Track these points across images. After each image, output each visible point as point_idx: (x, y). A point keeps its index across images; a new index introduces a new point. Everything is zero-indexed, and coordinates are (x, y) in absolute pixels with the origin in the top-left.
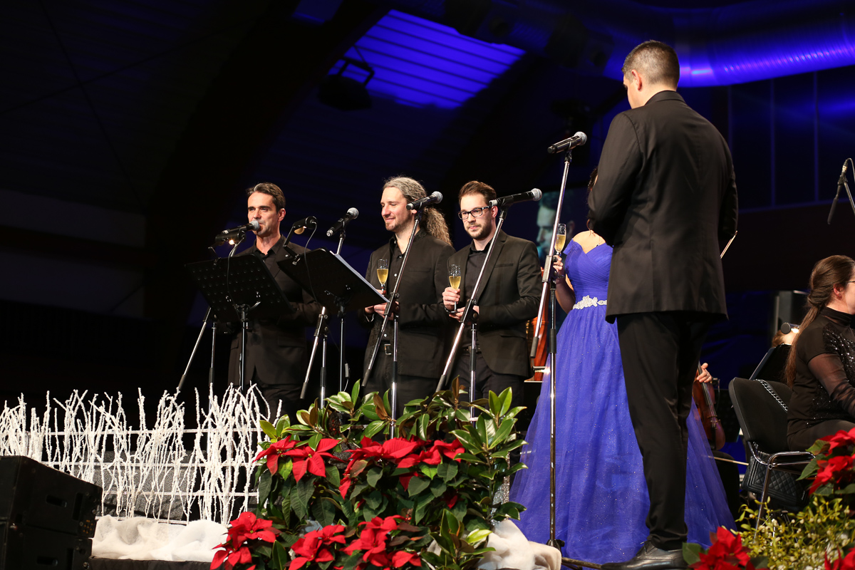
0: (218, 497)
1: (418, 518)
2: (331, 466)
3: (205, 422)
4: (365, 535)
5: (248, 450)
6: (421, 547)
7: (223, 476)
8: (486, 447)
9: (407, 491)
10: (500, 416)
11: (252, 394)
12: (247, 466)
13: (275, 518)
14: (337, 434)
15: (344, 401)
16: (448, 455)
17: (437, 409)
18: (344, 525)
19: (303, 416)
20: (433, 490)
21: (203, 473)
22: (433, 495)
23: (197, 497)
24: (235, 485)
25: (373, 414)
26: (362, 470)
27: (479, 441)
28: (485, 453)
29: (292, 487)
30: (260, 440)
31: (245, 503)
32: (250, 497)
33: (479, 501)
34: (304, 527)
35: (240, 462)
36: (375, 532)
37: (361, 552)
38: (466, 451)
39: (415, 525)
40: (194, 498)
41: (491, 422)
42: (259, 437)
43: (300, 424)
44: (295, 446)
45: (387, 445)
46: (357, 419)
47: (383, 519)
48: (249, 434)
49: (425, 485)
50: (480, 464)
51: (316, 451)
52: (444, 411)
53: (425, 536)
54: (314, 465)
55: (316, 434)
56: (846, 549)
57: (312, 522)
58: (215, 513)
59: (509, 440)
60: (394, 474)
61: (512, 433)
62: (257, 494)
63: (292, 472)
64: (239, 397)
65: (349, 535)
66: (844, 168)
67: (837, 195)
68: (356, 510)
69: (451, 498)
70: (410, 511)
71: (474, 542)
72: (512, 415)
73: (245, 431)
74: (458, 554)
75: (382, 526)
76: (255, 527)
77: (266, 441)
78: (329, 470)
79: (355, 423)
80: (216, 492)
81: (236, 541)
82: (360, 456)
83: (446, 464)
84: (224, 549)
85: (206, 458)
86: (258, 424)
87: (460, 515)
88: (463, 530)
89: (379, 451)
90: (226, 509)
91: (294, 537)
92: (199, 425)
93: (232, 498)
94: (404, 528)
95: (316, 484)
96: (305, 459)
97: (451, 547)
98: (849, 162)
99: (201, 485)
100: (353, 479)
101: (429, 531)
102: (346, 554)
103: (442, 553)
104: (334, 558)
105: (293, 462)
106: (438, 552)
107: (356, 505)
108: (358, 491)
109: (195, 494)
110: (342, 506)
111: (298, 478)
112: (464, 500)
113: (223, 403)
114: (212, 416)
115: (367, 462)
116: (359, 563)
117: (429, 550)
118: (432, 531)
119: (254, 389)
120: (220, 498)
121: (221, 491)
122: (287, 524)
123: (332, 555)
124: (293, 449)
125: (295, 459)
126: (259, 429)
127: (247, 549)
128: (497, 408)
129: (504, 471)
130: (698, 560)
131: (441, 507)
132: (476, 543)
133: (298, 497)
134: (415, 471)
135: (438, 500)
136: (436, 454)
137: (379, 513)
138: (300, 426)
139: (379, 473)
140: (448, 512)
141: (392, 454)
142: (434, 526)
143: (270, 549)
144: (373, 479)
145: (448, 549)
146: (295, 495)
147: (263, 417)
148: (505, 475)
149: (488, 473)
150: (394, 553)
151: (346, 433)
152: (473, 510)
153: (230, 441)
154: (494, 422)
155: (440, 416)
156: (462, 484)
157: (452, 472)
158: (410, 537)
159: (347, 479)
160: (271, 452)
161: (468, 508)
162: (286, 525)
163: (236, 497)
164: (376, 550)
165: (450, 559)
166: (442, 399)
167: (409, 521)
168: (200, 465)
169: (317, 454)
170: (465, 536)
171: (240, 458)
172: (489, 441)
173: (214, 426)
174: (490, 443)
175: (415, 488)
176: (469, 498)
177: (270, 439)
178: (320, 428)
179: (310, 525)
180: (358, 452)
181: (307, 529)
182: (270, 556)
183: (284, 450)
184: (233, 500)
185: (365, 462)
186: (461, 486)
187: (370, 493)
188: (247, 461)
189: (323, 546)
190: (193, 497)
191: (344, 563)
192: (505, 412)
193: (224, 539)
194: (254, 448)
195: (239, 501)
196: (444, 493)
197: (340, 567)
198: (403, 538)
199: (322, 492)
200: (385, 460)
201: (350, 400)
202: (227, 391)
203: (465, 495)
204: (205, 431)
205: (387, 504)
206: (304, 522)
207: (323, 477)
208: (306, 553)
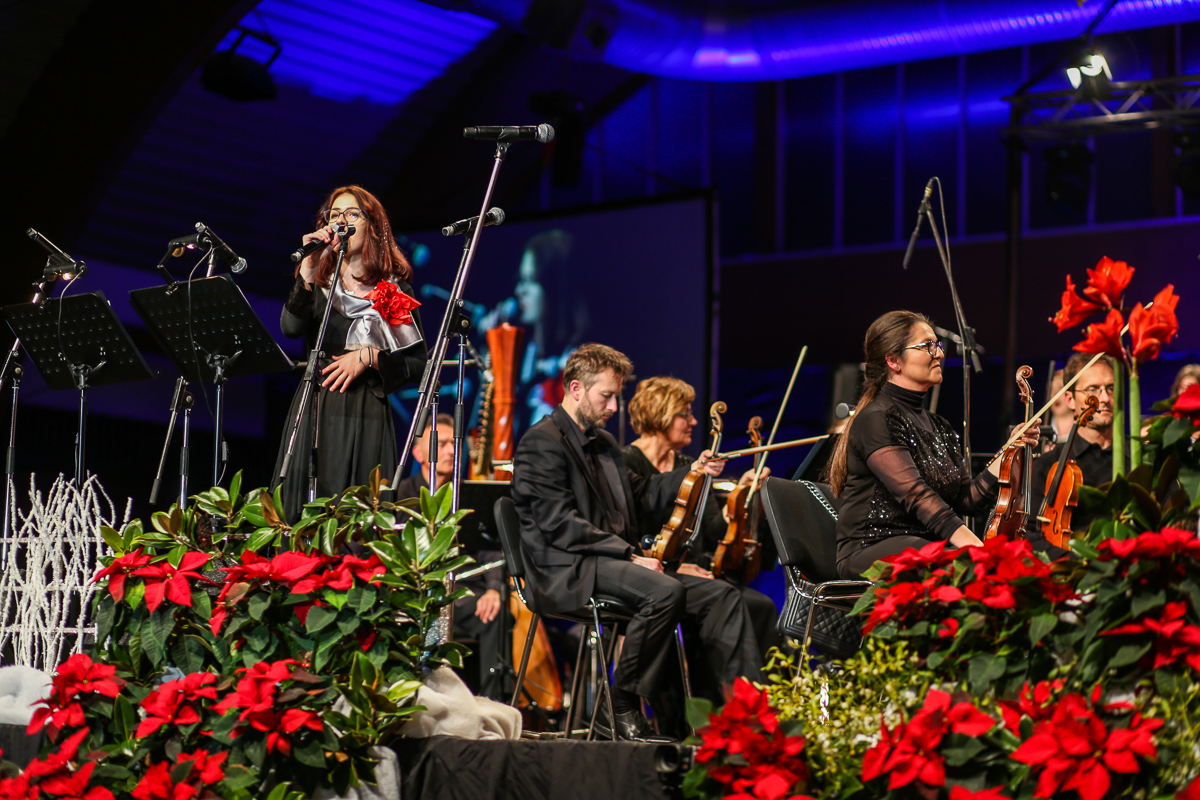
0: (40, 634)
1: (319, 664)
2: (199, 590)
3: (23, 528)
4: (244, 686)
5: (83, 567)
6: (324, 705)
7: (47, 604)
8: (416, 566)
9: (304, 627)
10: (437, 521)
11: (90, 489)
12: (82, 590)
13: (119, 663)
14: (209, 546)
15: (218, 499)
16: (363, 576)
17: (348, 511)
18: (216, 673)
19: (161, 520)
20: (341, 625)
21: (19, 600)
22: (340, 631)
23: (11, 633)
24: (64, 617)
25: (259, 519)
26: (241, 596)
27: (406, 557)
28: (415, 574)
29: (144, 618)
30: (100, 554)
31: (79, 643)
32: (85, 634)
33: (405, 640)
34: (160, 676)
35: (72, 584)
36: (259, 682)
37: (238, 711)
38: (388, 571)
39: (315, 673)
40: (7, 635)
41: (424, 530)
42: (99, 549)
43: (157, 531)
44: (148, 562)
45: (278, 561)
46: (236, 525)
47: (270, 665)
48: (85, 545)
49: (329, 618)
50: (407, 589)
51: (179, 568)
52: (359, 514)
53: (328, 689)
54: (175, 588)
55: (178, 545)
56: (911, 711)
57: (172, 670)
58: (36, 656)
59: (448, 556)
60: (286, 603)
61: (452, 546)
62: (94, 630)
63: (144, 599)
64: (71, 494)
65: (222, 687)
66: (928, 191)
67: (917, 229)
68: (234, 653)
69: (366, 636)
70: (308, 654)
71: (397, 698)
72: (452, 521)
73: (79, 541)
74: (375, 714)
75: (268, 675)
76: (91, 675)
77: (108, 555)
78: (196, 596)
79: (234, 531)
80: (38, 626)
81: (64, 694)
82: (239, 577)
83: (359, 589)
84: (46, 706)
85: (24, 577)
86: (97, 532)
87: (378, 660)
88: (382, 681)
89: (267, 570)
90: (51, 650)
91: (146, 690)
92: (15, 532)
93: (60, 636)
94: (298, 677)
95: (177, 615)
96: (163, 581)
97: (365, 705)
98: (935, 182)
99: (17, 616)
100: (228, 609)
101: (335, 682)
102: (217, 714)
103: (354, 713)
104: (200, 719)
105: (146, 584)
106: (347, 712)
107: (233, 645)
108: (236, 625)
109: (8, 631)
110: (214, 647)
111: (152, 608)
112: (384, 640)
113: (49, 502)
114: (34, 520)
115: (248, 585)
116: (235, 725)
117: (335, 708)
118: (339, 681)
119: (93, 482)
120: (43, 635)
121: (45, 625)
122: (137, 672)
123: (198, 714)
124: (145, 565)
125: (149, 580)
126: (99, 539)
127: (78, 706)
128: (432, 511)
129: (440, 598)
130: (707, 723)
131: (352, 649)
132: (400, 700)
133: (151, 635)
134: (316, 598)
135: (347, 639)
136: (346, 575)
137: (265, 657)
138: (157, 535)
139: (265, 600)
140: (361, 656)
141: (285, 575)
142: (343, 674)
143: (111, 707)
144: (257, 609)
145: (361, 708)
146: (147, 631)
147: (105, 522)
148: (442, 604)
149: (417, 602)
150: (284, 713)
151: (221, 545)
152: (396, 654)
153: (58, 555)
154: (428, 531)
155: (352, 522)
156: (382, 616)
157: (368, 599)
158: (308, 690)
159: (222, 609)
160: (115, 570)
161: (389, 650)
162: (134, 671)
163: (65, 635)
164: (259, 708)
165: (364, 722)
166: (355, 498)
167: (307, 668)
168: (15, 589)
169: (179, 574)
170: (384, 689)
171: (72, 580)
172: (420, 558)
173: (36, 534)
174: (421, 561)
175: (315, 622)
176: (392, 636)
177: (115, 552)
178: (185, 538)
179: (169, 673)
180: (238, 571)
181: (165, 679)
182: (110, 716)
183: (133, 568)
184: (62, 639)
185: (246, 586)
186: (381, 620)
187: (253, 628)
188: (82, 583)
189: (185, 702)
190: (5, 633)
191: (214, 725)
192: (443, 517)
193: (47, 693)
194: (92, 565)
195: (70, 639)
196: (357, 630)
197: (209, 731)
198: (297, 692)
199: (185, 627)
200: (274, 583)
201: (227, 499)
202: (54, 484)
203: (386, 633)
204: (23, 540)
205: (276, 645)
206: (159, 668)
207: (187, 608)
208: (161, 712)
